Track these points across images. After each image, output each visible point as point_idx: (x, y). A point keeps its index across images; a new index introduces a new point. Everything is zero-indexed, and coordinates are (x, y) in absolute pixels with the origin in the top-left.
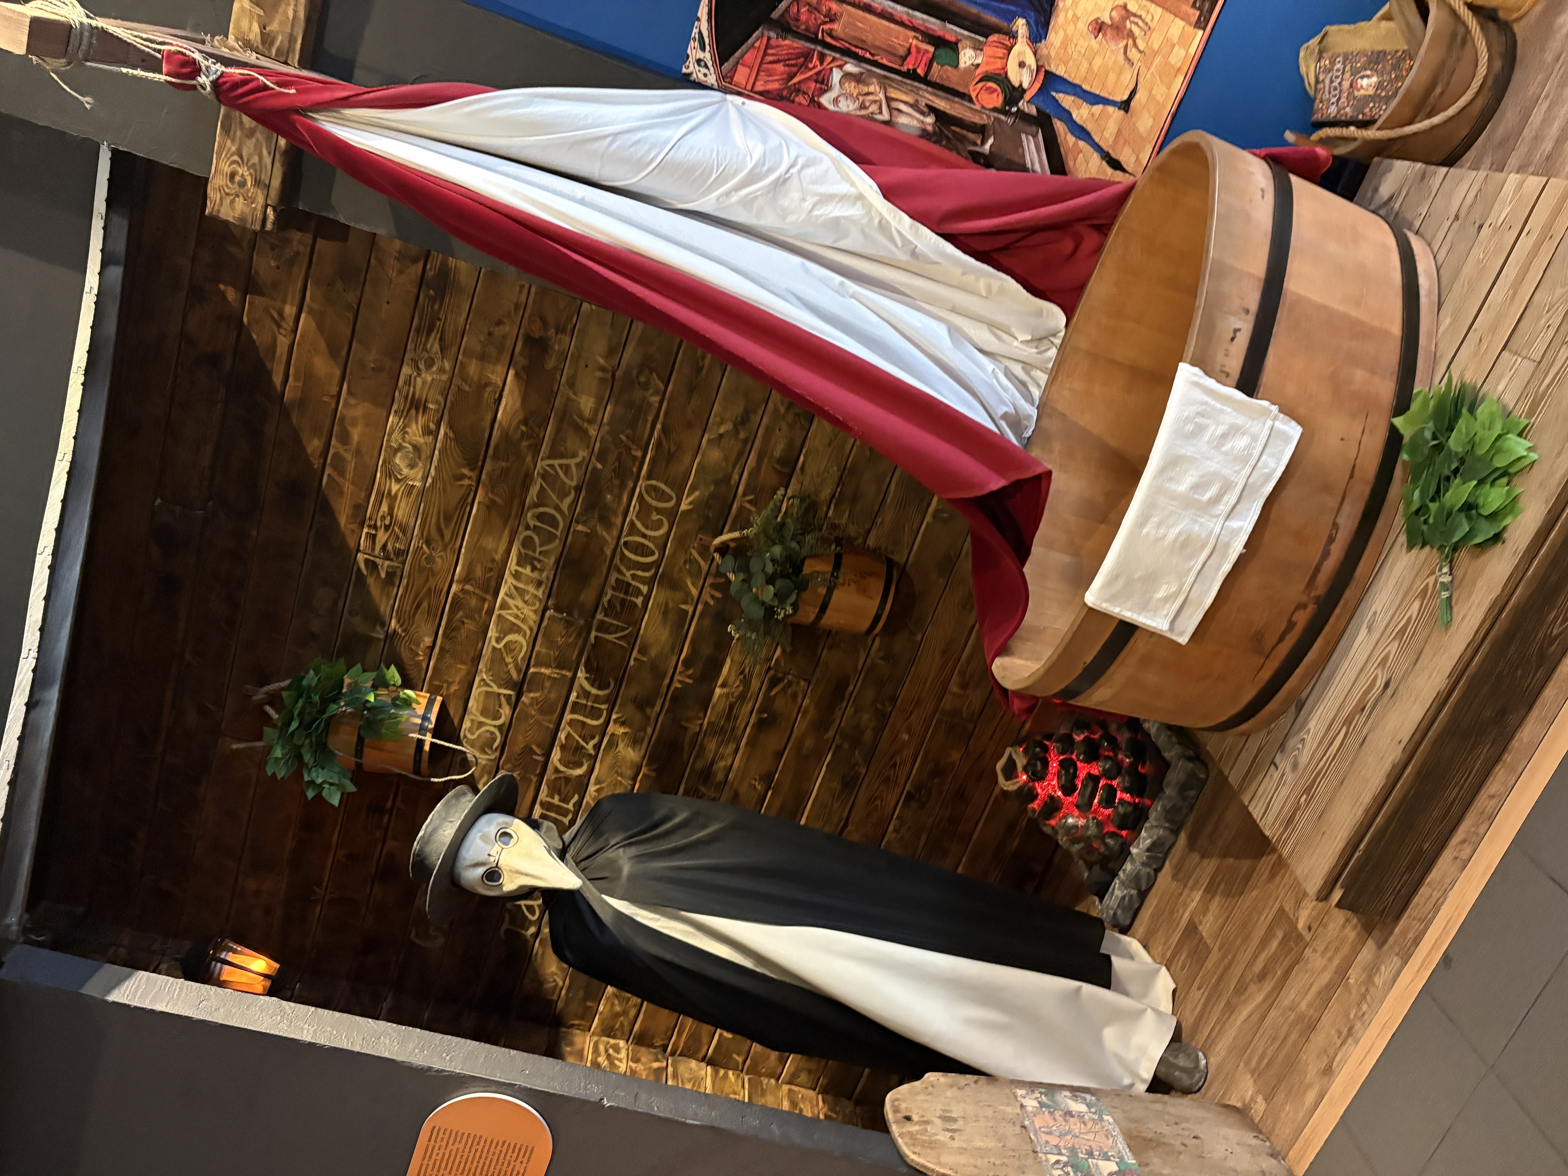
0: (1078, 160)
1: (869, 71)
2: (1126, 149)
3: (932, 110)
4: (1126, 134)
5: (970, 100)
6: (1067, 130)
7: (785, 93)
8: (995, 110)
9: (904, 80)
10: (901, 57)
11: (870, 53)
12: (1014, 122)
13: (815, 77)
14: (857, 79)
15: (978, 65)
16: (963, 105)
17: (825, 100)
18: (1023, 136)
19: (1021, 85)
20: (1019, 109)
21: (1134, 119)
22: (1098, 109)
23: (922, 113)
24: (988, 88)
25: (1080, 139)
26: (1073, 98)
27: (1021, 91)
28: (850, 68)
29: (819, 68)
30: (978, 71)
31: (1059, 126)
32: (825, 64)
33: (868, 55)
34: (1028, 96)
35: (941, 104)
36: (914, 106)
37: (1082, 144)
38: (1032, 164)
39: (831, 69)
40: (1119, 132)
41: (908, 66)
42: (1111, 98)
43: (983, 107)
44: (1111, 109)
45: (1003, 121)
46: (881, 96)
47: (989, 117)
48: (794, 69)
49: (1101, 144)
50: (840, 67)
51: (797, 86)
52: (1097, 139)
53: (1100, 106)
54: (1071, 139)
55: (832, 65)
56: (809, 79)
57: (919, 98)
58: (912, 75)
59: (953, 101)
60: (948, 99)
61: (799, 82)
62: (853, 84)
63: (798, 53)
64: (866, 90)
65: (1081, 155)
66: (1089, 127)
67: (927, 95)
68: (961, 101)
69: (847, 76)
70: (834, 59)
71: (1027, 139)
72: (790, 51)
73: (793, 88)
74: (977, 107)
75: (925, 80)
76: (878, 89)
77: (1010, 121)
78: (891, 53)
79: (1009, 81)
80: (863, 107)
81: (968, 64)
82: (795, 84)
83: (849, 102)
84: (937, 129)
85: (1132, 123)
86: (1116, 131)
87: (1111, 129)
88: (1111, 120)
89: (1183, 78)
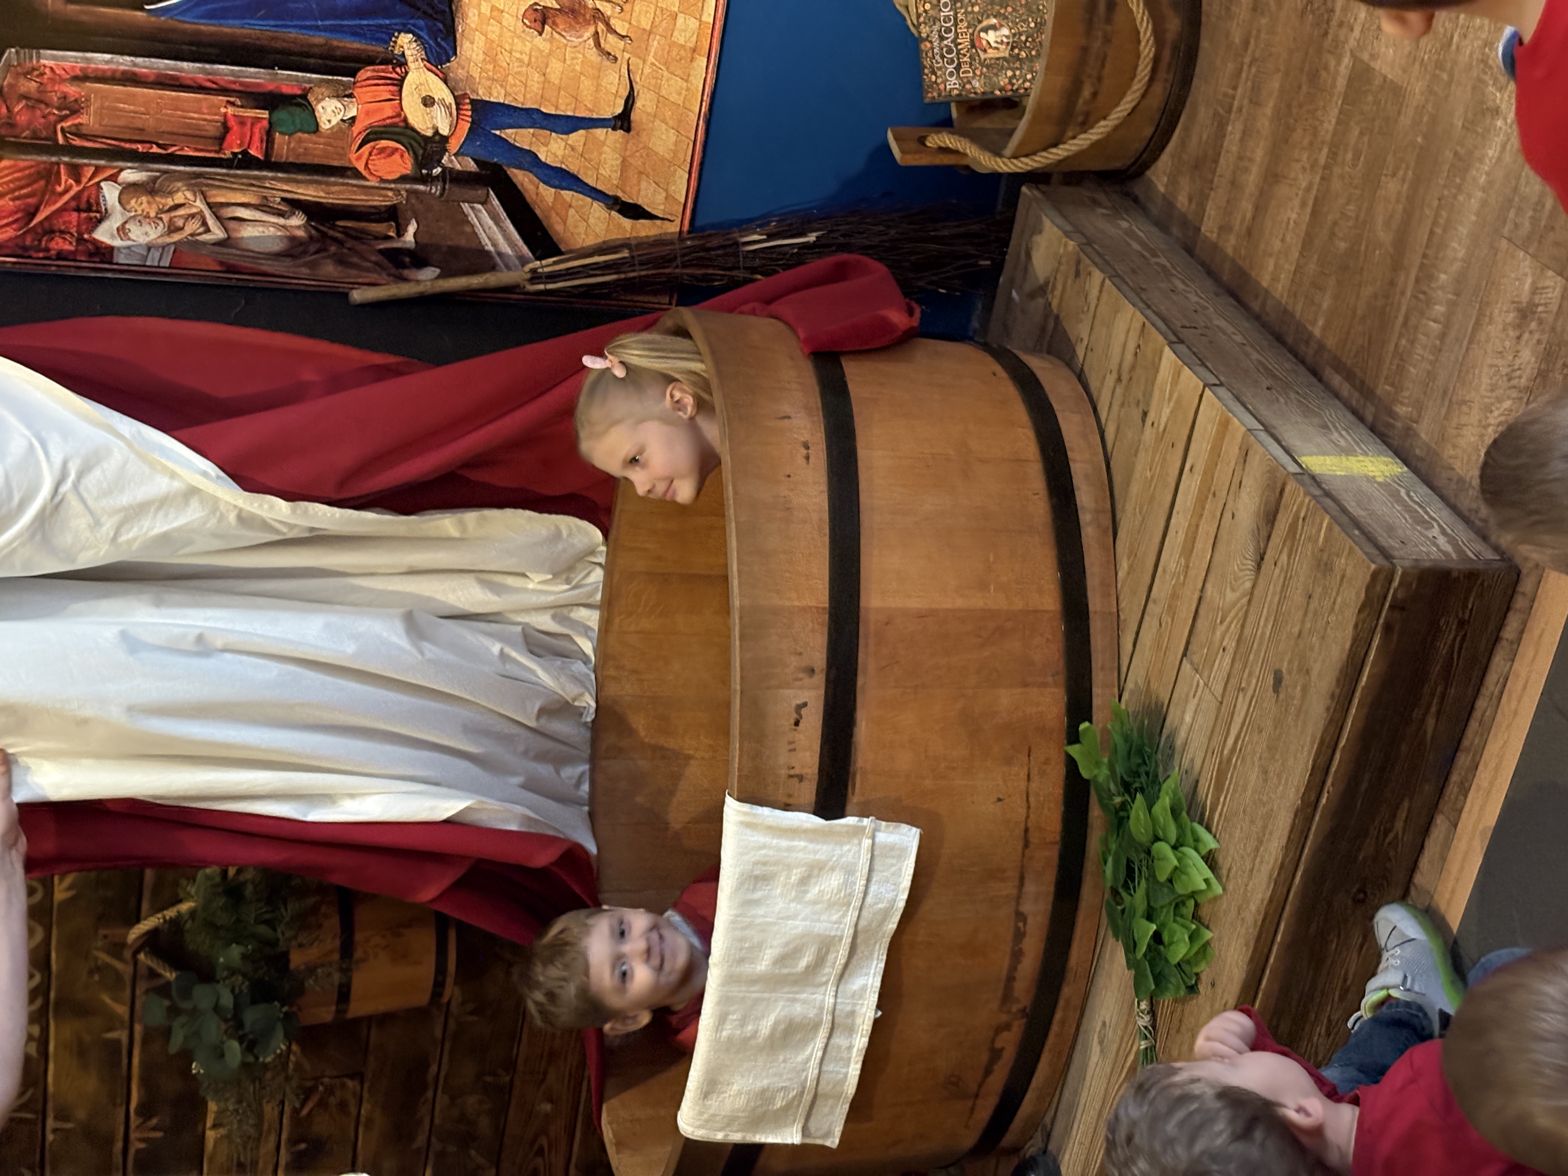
0: (570, 221)
1: (165, 172)
2: (644, 185)
3: (296, 205)
4: (637, 162)
5: (358, 175)
7: (28, 241)
8: (403, 179)
9: (232, 172)
10: (215, 138)
11: (159, 146)
12: (444, 189)
13: (73, 204)
14: (148, 189)
15: (353, 119)
16: (348, 184)
17: (104, 234)
18: (466, 207)
19: (436, 132)
20: (444, 169)
21: (644, 137)
22: (578, 137)
23: (281, 214)
24: (382, 150)
25: (562, 189)
26: (531, 130)
27: (439, 141)
28: (130, 175)
29: (76, 189)
30: (356, 129)
31: (522, 178)
32: (84, 180)
33: (155, 149)
34: (454, 145)
35: (309, 192)
36: (263, 207)
37: (567, 194)
38: (494, 245)
39: (98, 183)
40: (625, 164)
41: (232, 147)
42: (595, 116)
43: (383, 181)
44: (600, 133)
45: (424, 193)
46: (199, 205)
47: (397, 192)
48: (31, 201)
49: (600, 187)
50: (113, 178)
51: (46, 225)
52: (591, 182)
53: (582, 132)
54: (547, 193)
55: (96, 180)
56: (62, 209)
57: (266, 192)
58: (245, 161)
59: (327, 184)
60: (318, 183)
61: (47, 218)
62: (144, 199)
63: (30, 175)
64: (170, 202)
65: (572, 212)
66: (573, 168)
67: (279, 185)
68: (341, 180)
69: (130, 189)
70: (98, 169)
71: (473, 208)
72: (16, 175)
73: (39, 230)
74: (373, 182)
75: (268, 164)
76: (189, 195)
77: (436, 190)
78: (195, 136)
79: (413, 130)
80: (173, 229)
81: (334, 122)
82: (41, 222)
83: (147, 228)
84: (313, 232)
85: (641, 146)
86: (619, 162)
87: (610, 162)
88: (606, 149)
89: (705, 60)
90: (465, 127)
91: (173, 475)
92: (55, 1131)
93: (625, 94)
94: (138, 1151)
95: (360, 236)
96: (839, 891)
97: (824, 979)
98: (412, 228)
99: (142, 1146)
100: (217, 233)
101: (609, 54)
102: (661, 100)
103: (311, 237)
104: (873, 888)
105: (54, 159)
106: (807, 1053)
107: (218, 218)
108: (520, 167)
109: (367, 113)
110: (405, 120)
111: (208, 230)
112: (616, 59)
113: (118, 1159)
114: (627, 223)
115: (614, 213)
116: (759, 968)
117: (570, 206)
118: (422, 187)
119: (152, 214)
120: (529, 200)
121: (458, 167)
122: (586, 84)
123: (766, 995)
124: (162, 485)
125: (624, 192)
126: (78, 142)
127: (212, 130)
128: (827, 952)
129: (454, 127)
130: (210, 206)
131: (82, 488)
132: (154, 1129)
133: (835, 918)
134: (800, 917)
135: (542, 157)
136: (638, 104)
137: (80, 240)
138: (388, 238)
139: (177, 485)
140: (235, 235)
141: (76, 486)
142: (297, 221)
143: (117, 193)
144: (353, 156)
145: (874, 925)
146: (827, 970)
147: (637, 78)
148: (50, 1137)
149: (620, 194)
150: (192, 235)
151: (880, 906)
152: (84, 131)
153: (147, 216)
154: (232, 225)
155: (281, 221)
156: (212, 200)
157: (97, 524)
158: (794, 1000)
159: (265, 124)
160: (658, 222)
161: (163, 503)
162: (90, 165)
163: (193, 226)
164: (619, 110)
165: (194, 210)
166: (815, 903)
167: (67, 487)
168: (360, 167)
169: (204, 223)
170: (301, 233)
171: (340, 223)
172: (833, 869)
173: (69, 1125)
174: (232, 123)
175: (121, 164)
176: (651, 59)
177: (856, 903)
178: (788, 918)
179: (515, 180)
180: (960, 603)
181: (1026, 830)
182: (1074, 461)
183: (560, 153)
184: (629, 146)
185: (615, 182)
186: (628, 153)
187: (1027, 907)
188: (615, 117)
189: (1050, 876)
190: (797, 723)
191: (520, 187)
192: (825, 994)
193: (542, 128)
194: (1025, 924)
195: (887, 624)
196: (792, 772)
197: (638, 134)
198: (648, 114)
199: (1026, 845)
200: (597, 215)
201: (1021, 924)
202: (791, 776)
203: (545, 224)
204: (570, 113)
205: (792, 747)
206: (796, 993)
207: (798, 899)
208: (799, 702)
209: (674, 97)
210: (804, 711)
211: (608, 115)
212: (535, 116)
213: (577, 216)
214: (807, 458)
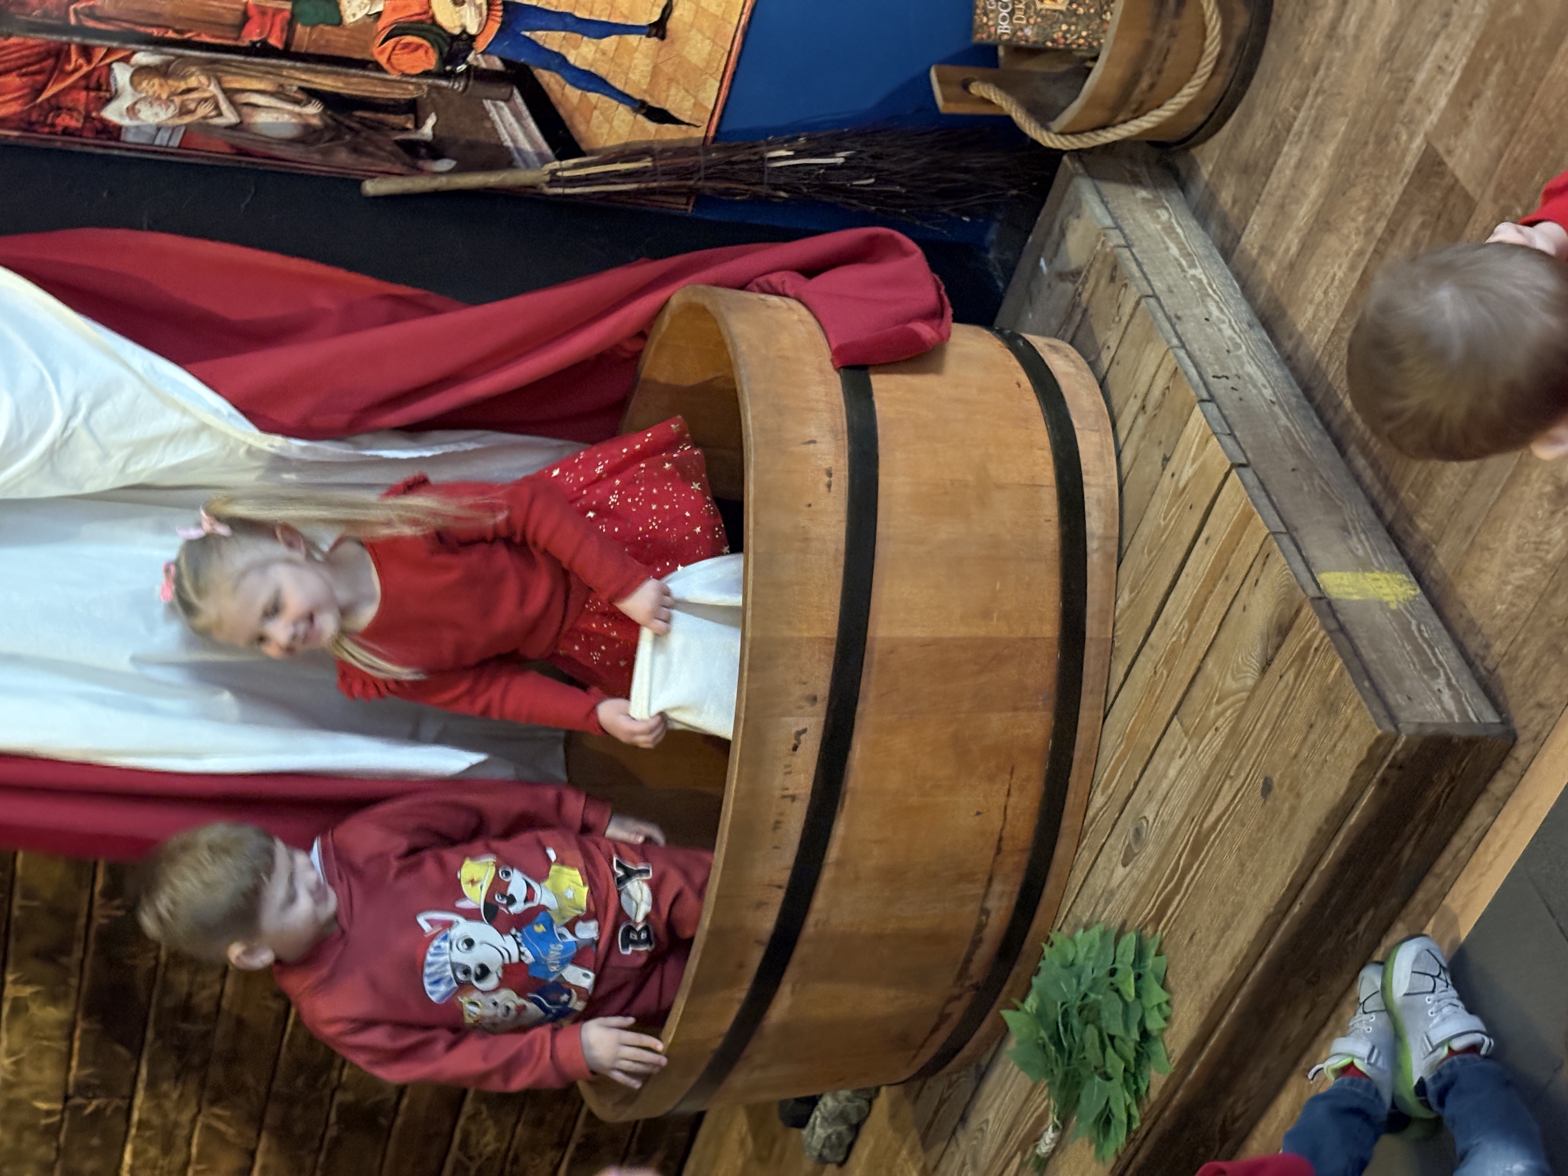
0: (594, 121)
1: (179, 57)
2: (673, 91)
3: (312, 94)
4: (668, 69)
5: (378, 68)
6: (563, 82)
7: (34, 117)
8: (426, 74)
9: (249, 59)
10: (233, 26)
11: (177, 31)
12: (466, 87)
13: (83, 83)
14: (162, 72)
15: (379, 14)
16: (368, 77)
17: (113, 113)
18: (488, 104)
19: (464, 31)
20: (470, 67)
21: (677, 46)
22: (610, 42)
23: (297, 102)
24: (407, 45)
25: (589, 91)
26: (563, 34)
27: (466, 40)
28: (142, 58)
29: (85, 69)
30: (381, 24)
31: (548, 79)
32: (96, 60)
33: (171, 34)
34: (481, 44)
35: (327, 82)
36: (280, 94)
37: (593, 97)
38: (514, 140)
39: (110, 65)
40: (655, 72)
41: (252, 35)
42: (630, 23)
43: (404, 75)
44: (633, 39)
45: (444, 88)
46: (213, 89)
47: (418, 86)
48: (40, 78)
49: (628, 91)
50: (126, 60)
51: (53, 102)
52: (619, 86)
53: (614, 38)
54: (573, 94)
55: (108, 61)
56: (72, 87)
57: (282, 80)
58: (263, 50)
59: (347, 75)
60: (338, 74)
61: (55, 96)
62: (156, 81)
63: (39, 53)
64: (183, 86)
65: (596, 113)
66: (601, 70)
67: (297, 74)
68: (361, 72)
69: (142, 71)
70: (110, 51)
71: (495, 106)
72: (25, 53)
73: (46, 106)
74: (394, 76)
75: (287, 53)
76: (203, 80)
77: (459, 86)
78: (213, 23)
79: (441, 27)
80: (184, 111)
81: (359, 16)
82: (48, 100)
83: (156, 109)
84: (329, 121)
85: (675, 53)
86: (650, 68)
87: (641, 68)
88: (637, 55)
90: (494, 27)
91: (184, 411)
92: (21, 908)
94: (100, 925)
95: (378, 127)
98: (431, 121)
99: (105, 921)
100: (230, 117)
102: (700, 11)
103: (326, 126)
105: (65, 39)
107: (232, 103)
109: (394, 9)
110: (433, 17)
111: (220, 114)
113: (81, 932)
114: (652, 127)
115: (640, 117)
117: (595, 108)
118: (444, 83)
119: (164, 96)
120: (553, 100)
121: (484, 65)
124: (172, 421)
125: (652, 96)
126: (91, 24)
127: (231, 18)
129: (483, 27)
130: (225, 91)
131: (92, 421)
132: (118, 908)
135: (571, 59)
136: (676, 13)
137: (88, 117)
138: (405, 130)
139: (187, 421)
140: (247, 120)
141: (87, 419)
142: (313, 109)
143: (128, 75)
144: (375, 50)
148: (16, 912)
149: (648, 99)
150: (205, 117)
152: (98, 13)
153: (159, 98)
154: (246, 110)
155: (297, 109)
156: (227, 85)
157: (105, 456)
159: (287, 15)
160: (684, 127)
161: (174, 438)
162: (101, 46)
163: (205, 110)
164: (655, 18)
165: (207, 95)
167: (77, 422)
168: (382, 60)
169: (217, 107)
170: (316, 122)
171: (359, 113)
173: (36, 903)
174: (252, 12)
175: (134, 47)
179: (540, 80)
180: (962, 631)
181: (1000, 839)
182: (1088, 485)
183: (590, 56)
184: (662, 53)
185: (645, 87)
186: (660, 60)
187: (992, 904)
188: (650, 25)
189: (1018, 878)
190: (795, 748)
191: (545, 87)
193: (574, 31)
194: (987, 918)
195: (891, 652)
196: (786, 793)
197: (672, 42)
198: (685, 23)
199: (999, 850)
200: (622, 117)
201: (984, 918)
202: (784, 797)
203: (568, 123)
204: (604, 19)
205: (788, 770)
208: (800, 728)
209: (713, 9)
210: (803, 737)
211: (644, 22)
212: (568, 20)
213: (601, 118)
214: (829, 486)
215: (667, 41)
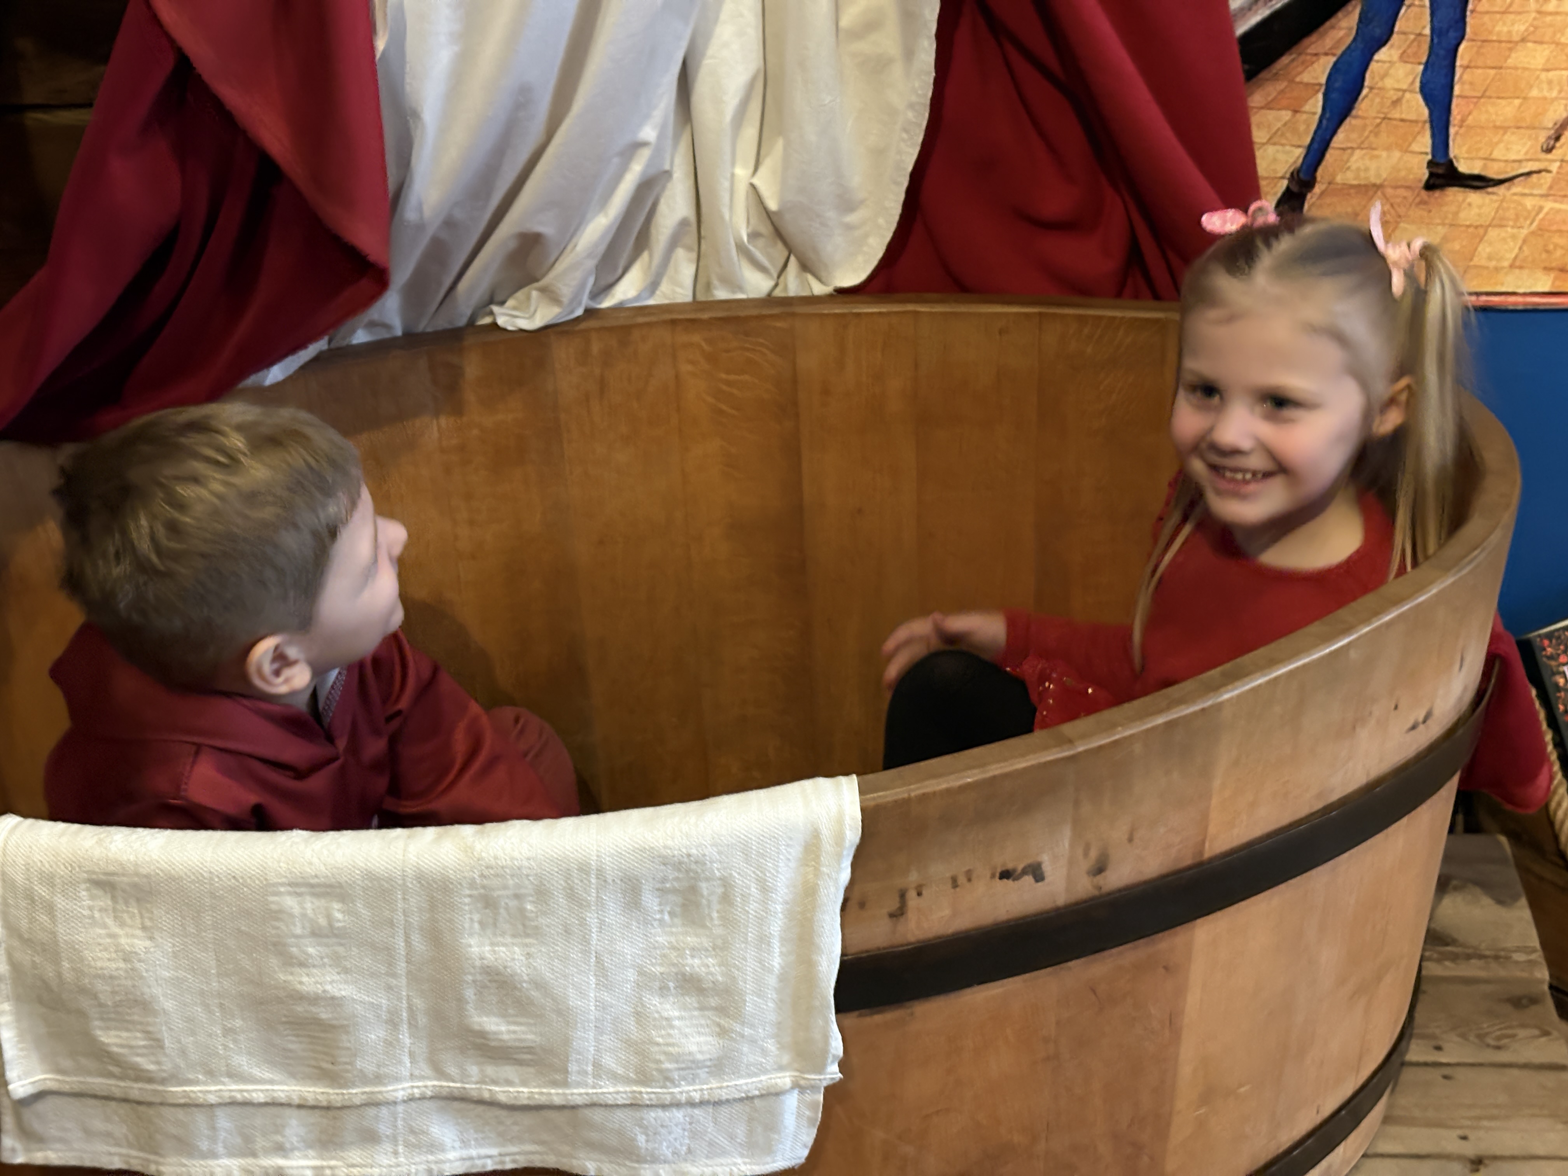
21: (1417, 213)
31: (1343, 27)
54: (1319, 71)
65: (1286, 115)
86: (1373, 180)
87: (1373, 165)
88: (1397, 154)
89: (1546, 289)
93: (1492, 172)
96: (675, 1058)
97: (453, 1070)
101: (1557, 139)
102: (1479, 231)
104: (678, 1115)
106: (256, 1072)
108: (1363, 20)
112: (1549, 150)
116: (472, 941)
117: (1295, 112)
120: (1306, 42)
122: (1506, 110)
123: (401, 966)
125: (1322, 193)
128: (520, 1063)
133: (609, 1061)
134: (606, 997)
145: (595, 1136)
146: (474, 1070)
147: (1517, 188)
151: (641, 1139)
158: (393, 1023)
166: (640, 1016)
172: (723, 1032)
176: (1549, 205)
177: (647, 1093)
178: (601, 970)
179: (1340, 15)
180: (1186, 1070)
183: (1389, 83)
184: (1402, 192)
185: (1339, 179)
188: (1451, 162)
190: (1006, 875)
191: (1328, 24)
192: (412, 1077)
193: (1431, 47)
195: (1166, 968)
196: (912, 894)
197: (1423, 202)
198: (1456, 214)
200: (1281, 157)
202: (903, 895)
203: (1264, 75)
204: (1457, 90)
205: (962, 879)
206: (412, 1024)
207: (645, 980)
208: (1047, 866)
209: (1484, 250)
210: (1028, 879)
211: (1453, 152)
212: (1452, 34)
214: (1414, 727)
215: (1424, 194)
